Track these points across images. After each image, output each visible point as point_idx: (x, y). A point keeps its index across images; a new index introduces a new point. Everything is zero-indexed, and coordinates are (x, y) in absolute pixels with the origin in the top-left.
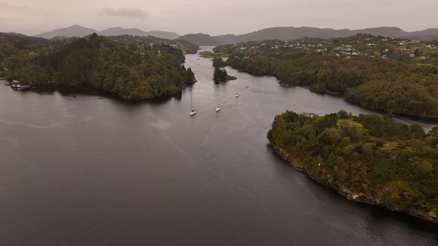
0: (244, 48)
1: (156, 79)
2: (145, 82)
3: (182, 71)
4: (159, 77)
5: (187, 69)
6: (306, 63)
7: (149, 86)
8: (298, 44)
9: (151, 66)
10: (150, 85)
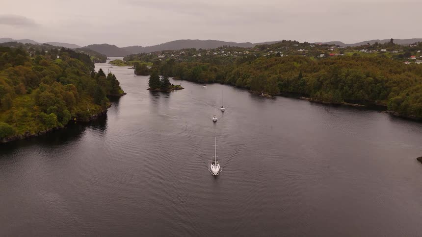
0: (162, 57)
1: (52, 92)
2: (28, 99)
3: (99, 78)
4: (58, 87)
5: (107, 75)
6: (271, 66)
7: (36, 107)
8: (223, 52)
9: (42, 69)
10: (40, 105)
